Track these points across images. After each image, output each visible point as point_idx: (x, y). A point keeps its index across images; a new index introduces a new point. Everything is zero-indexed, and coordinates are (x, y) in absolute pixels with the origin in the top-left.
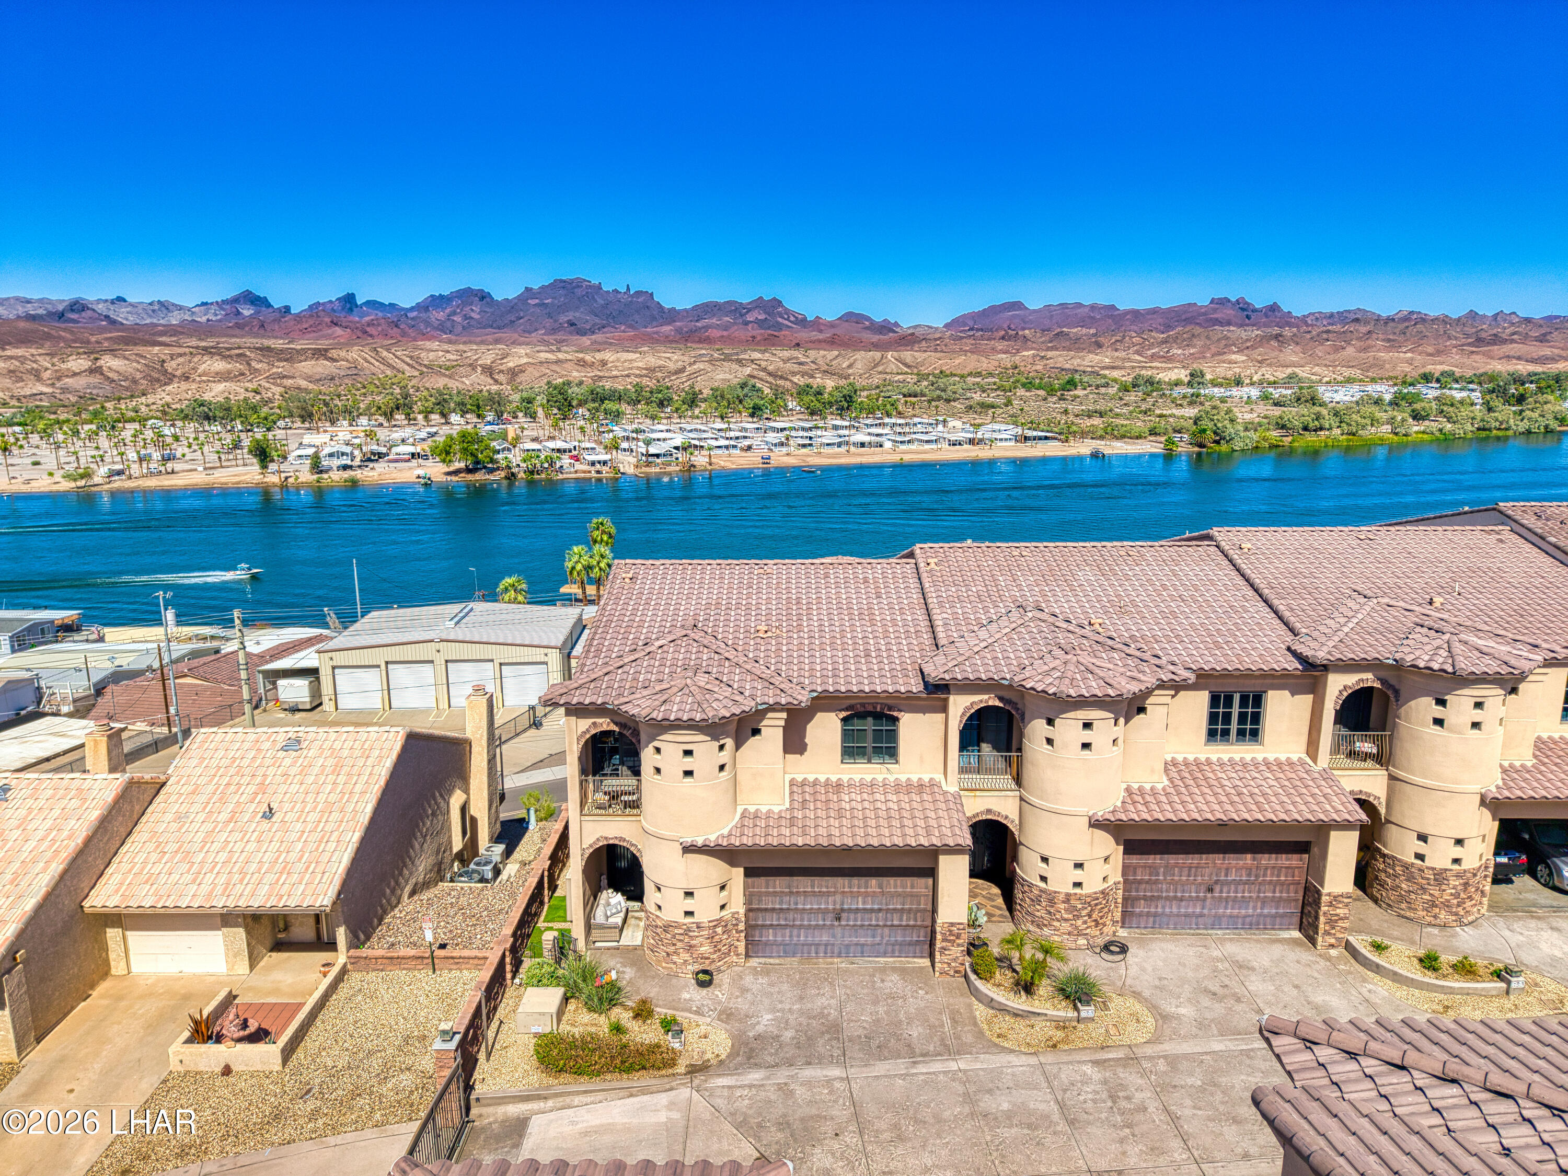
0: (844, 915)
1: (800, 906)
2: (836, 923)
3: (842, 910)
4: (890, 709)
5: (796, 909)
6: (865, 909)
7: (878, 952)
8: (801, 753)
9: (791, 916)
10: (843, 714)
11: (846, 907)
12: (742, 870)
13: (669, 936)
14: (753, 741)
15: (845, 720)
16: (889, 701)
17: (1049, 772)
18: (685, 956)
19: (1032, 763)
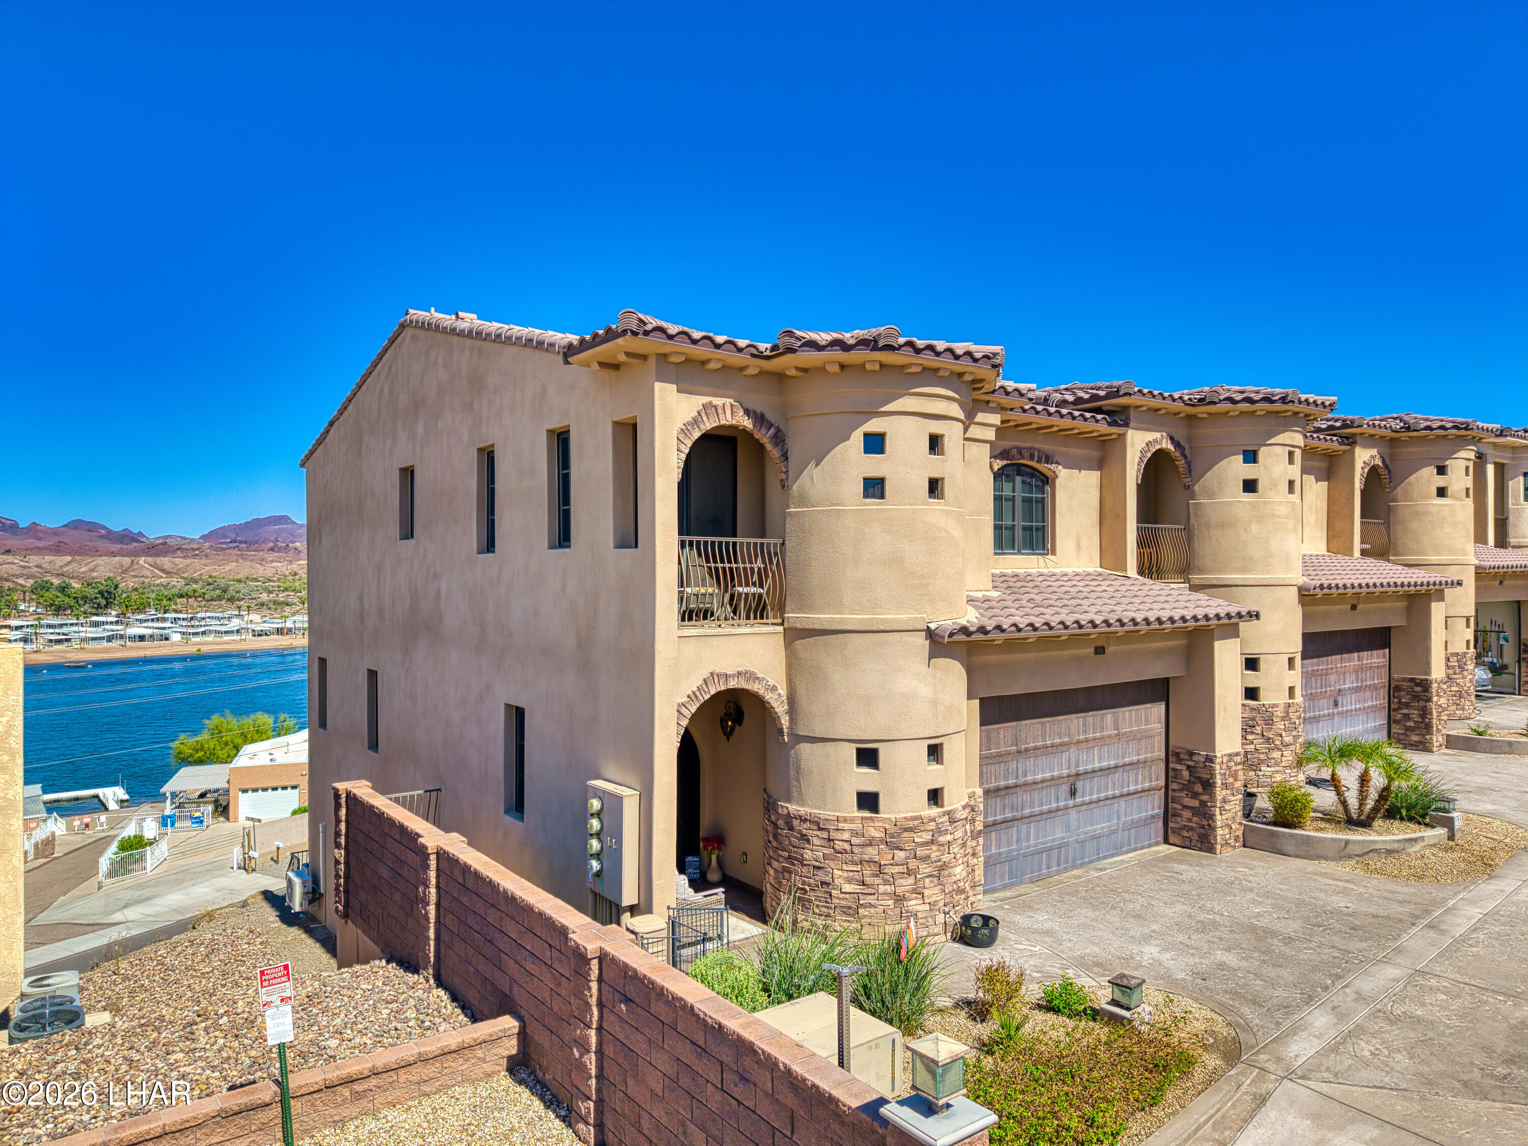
0: (1079, 785)
1: (1030, 778)
2: (1071, 802)
3: (1078, 775)
5: (1025, 783)
6: (1101, 769)
7: (1115, 848)
10: (998, 465)
11: (1081, 769)
12: (977, 701)
15: (995, 478)
16: (1046, 447)
17: (1254, 528)
18: (933, 893)
19: (1222, 525)
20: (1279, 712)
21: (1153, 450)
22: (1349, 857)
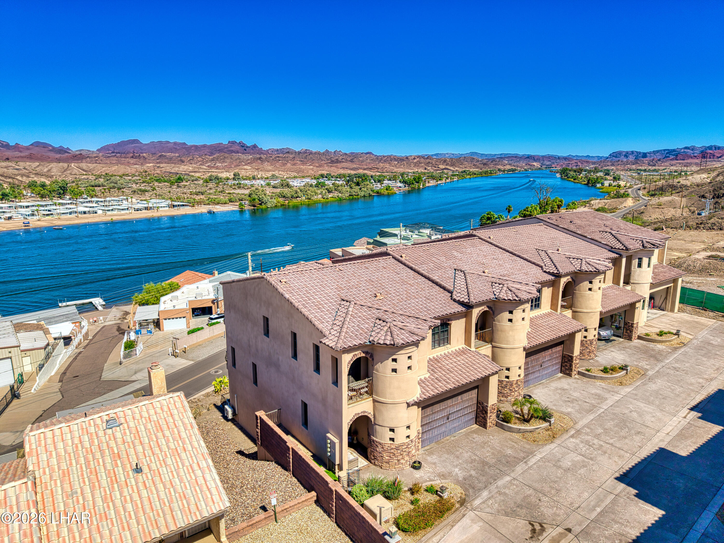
0: (450, 416)
1: (436, 418)
2: (447, 421)
3: (450, 414)
4: (449, 321)
5: (434, 420)
6: (456, 411)
7: (460, 429)
11: (451, 412)
12: (421, 409)
16: (449, 318)
17: (511, 333)
18: (407, 458)
19: (502, 331)
20: (515, 382)
21: (481, 312)
22: (521, 433)
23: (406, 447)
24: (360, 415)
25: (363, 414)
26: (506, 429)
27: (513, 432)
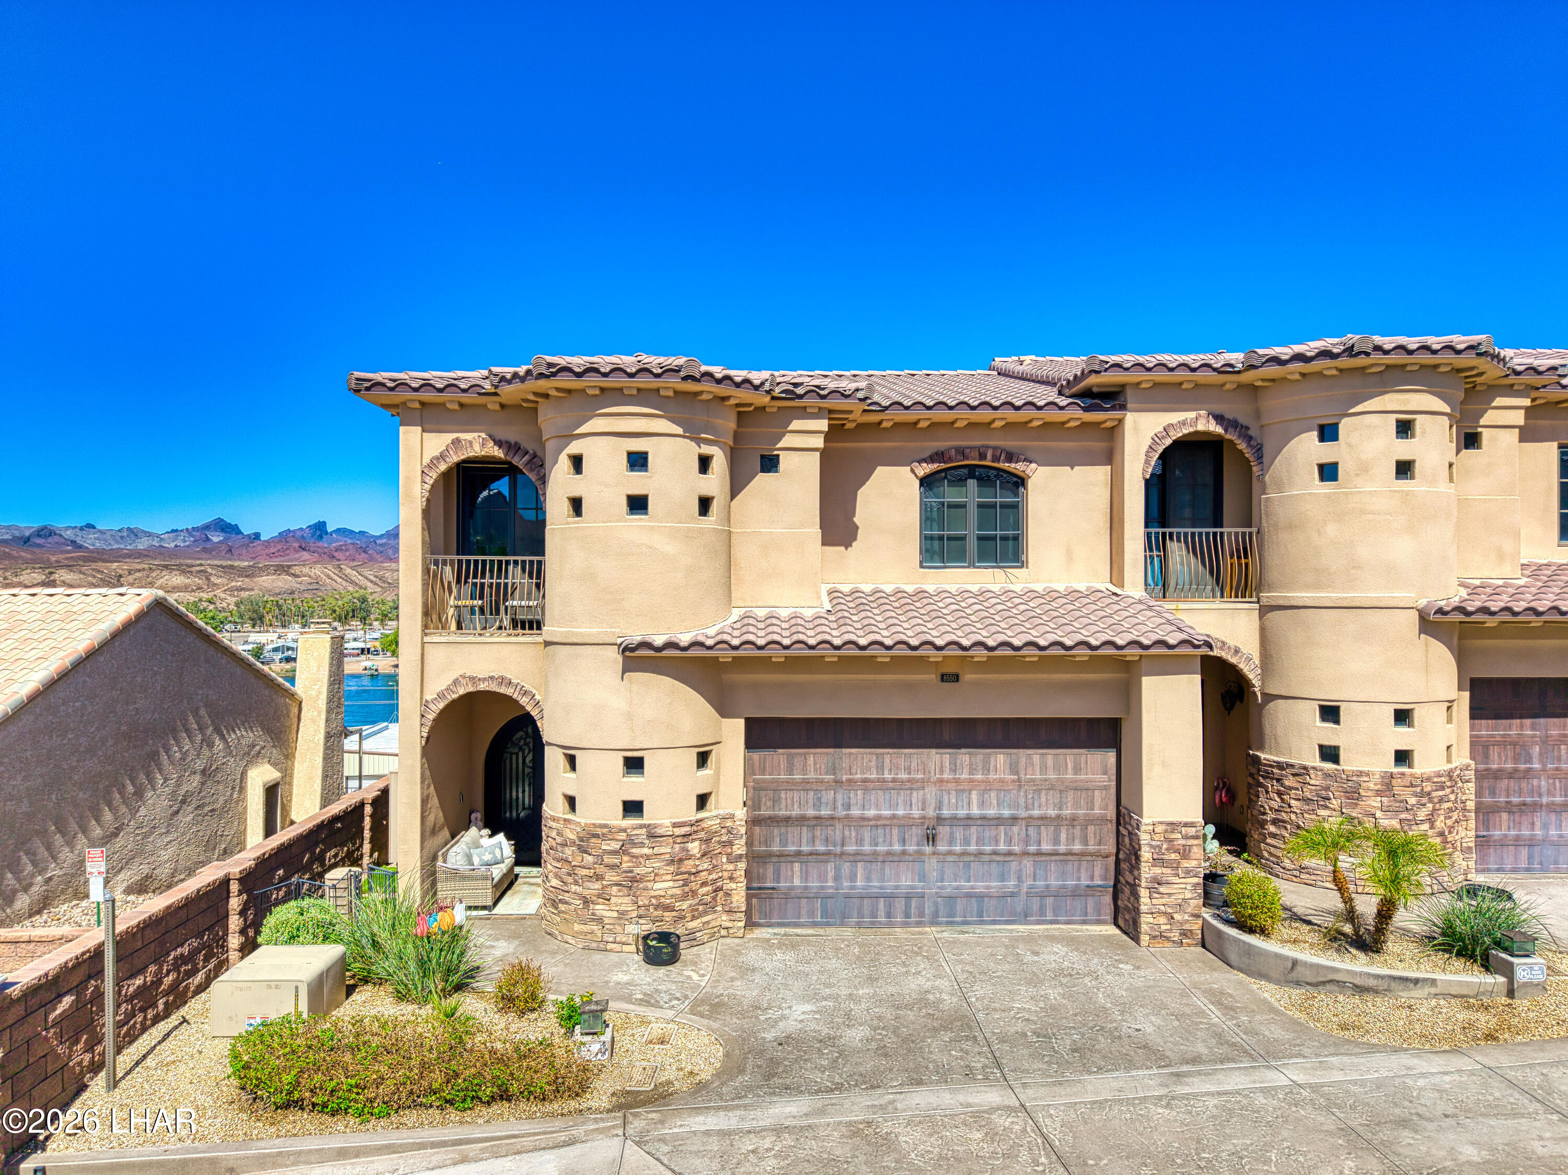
0: (943, 831)
1: (855, 812)
2: (928, 849)
3: (940, 819)
4: (1010, 457)
5: (847, 817)
6: (983, 818)
7: (1012, 914)
8: (847, 545)
9: (837, 833)
10: (925, 469)
11: (946, 812)
12: (741, 722)
13: (589, 859)
14: (762, 479)
15: (926, 482)
16: (1010, 443)
17: (1331, 530)
18: (622, 902)
19: (1291, 527)
20: (1373, 784)
21: (1176, 435)
22: (1298, 983)
23: (616, 846)
24: (482, 687)
25: (494, 687)
26: (1233, 957)
27: (1261, 975)
